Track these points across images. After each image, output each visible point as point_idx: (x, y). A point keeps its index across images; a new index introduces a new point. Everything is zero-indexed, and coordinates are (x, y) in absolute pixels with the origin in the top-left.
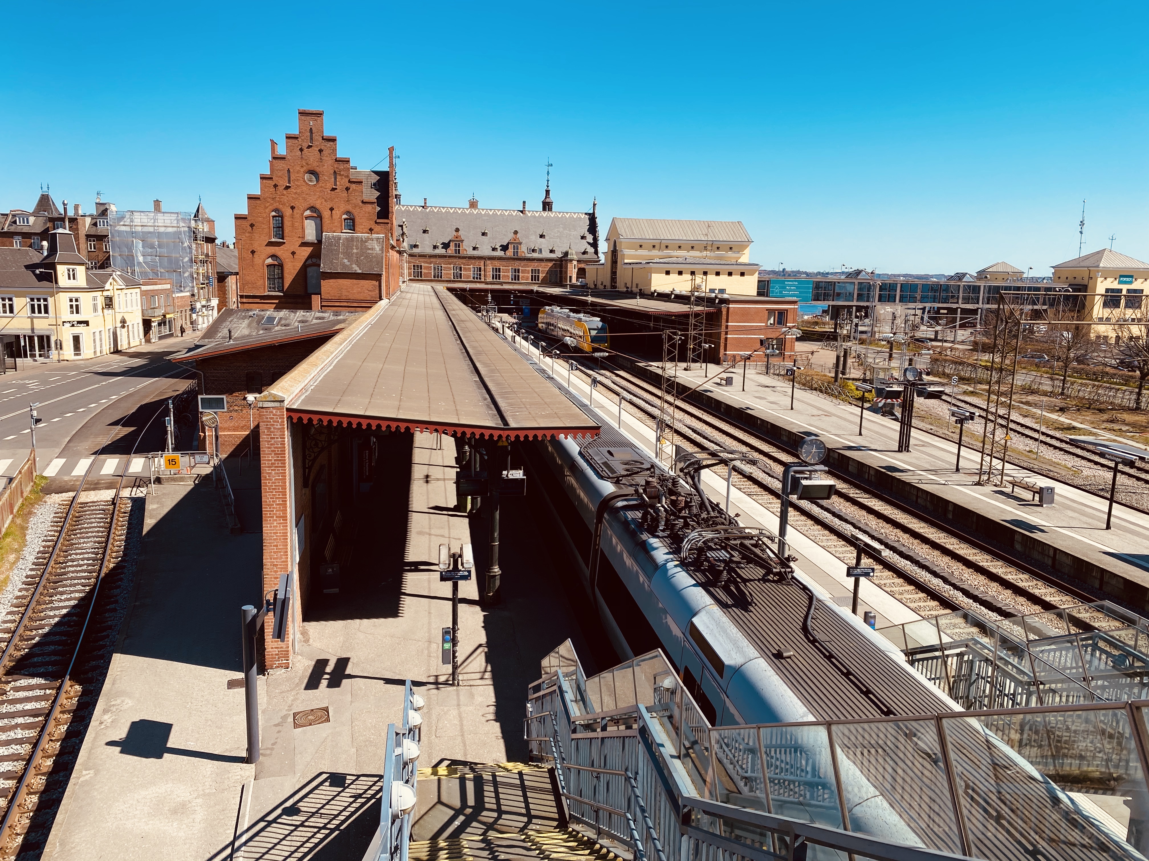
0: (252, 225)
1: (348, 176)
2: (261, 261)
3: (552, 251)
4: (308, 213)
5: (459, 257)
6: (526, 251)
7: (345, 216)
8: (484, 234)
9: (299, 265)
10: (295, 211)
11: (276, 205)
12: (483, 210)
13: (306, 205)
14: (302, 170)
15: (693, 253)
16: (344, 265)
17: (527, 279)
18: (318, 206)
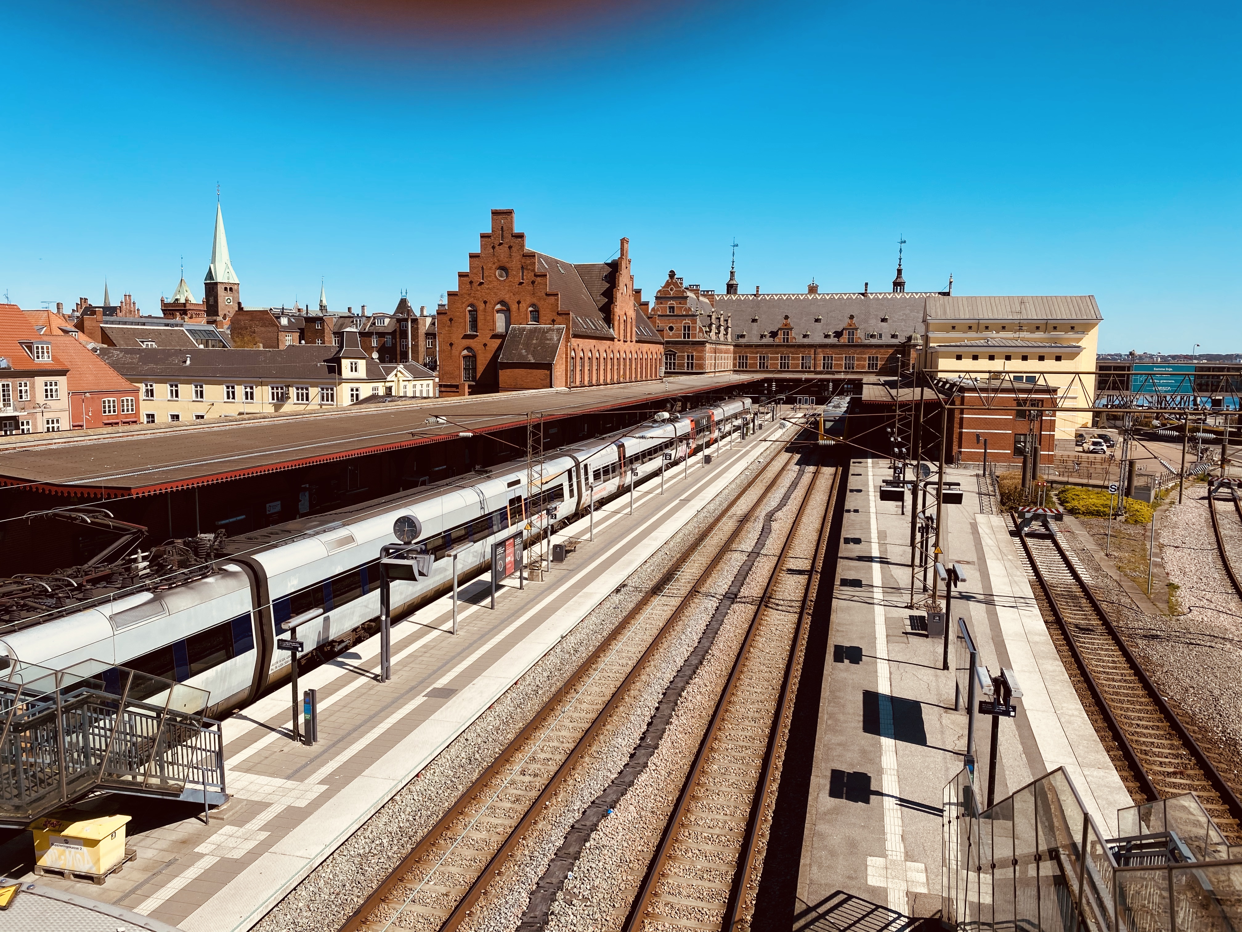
0: (451, 320)
1: (534, 270)
2: (457, 354)
3: (893, 336)
4: (498, 307)
5: (788, 346)
6: (863, 337)
7: (531, 309)
8: (817, 320)
9: (490, 356)
10: (488, 304)
11: (471, 300)
13: (496, 299)
14: (494, 267)
16: (520, 354)
17: (864, 367)
18: (507, 300)
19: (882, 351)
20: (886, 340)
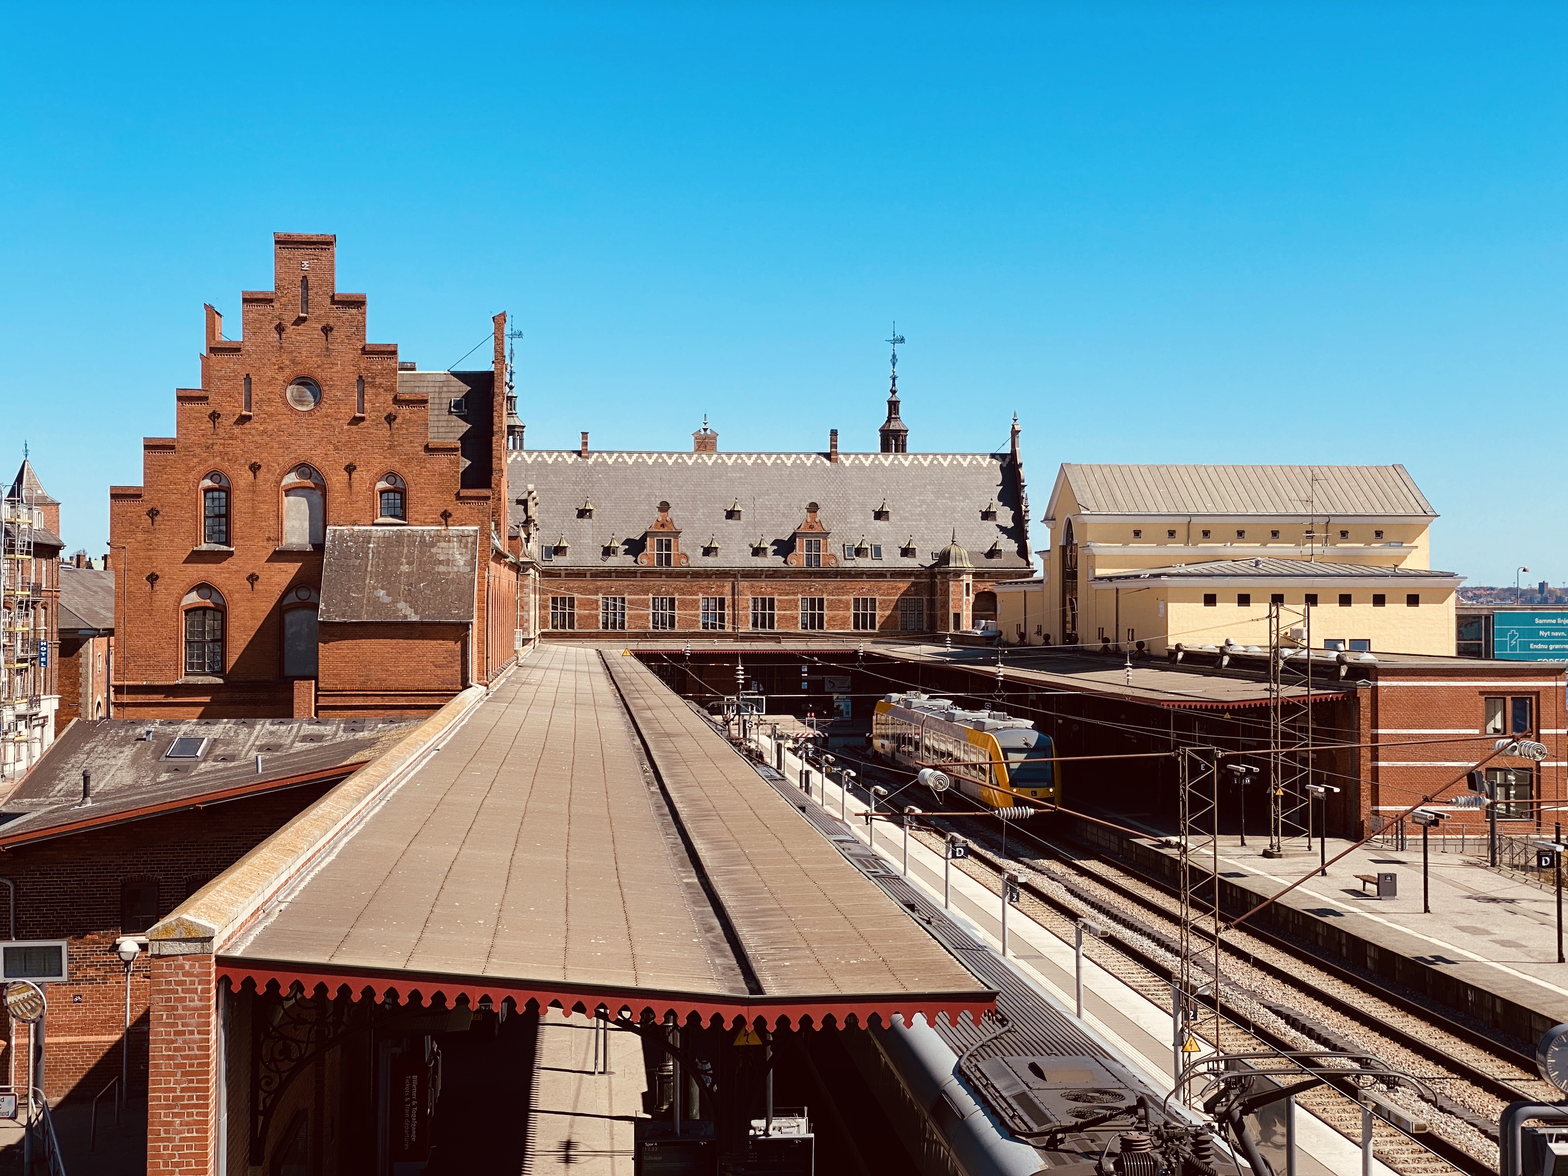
0: (153, 513)
1: (392, 389)
2: (171, 601)
3: (907, 552)
4: (292, 479)
5: (669, 575)
6: (840, 554)
7: (382, 485)
8: (731, 514)
9: (266, 607)
10: (261, 474)
11: (215, 462)
12: (729, 454)
13: (289, 460)
14: (281, 377)
15: (1275, 548)
16: (375, 603)
17: (844, 623)
18: (317, 462)
19: (884, 584)
20: (892, 560)
